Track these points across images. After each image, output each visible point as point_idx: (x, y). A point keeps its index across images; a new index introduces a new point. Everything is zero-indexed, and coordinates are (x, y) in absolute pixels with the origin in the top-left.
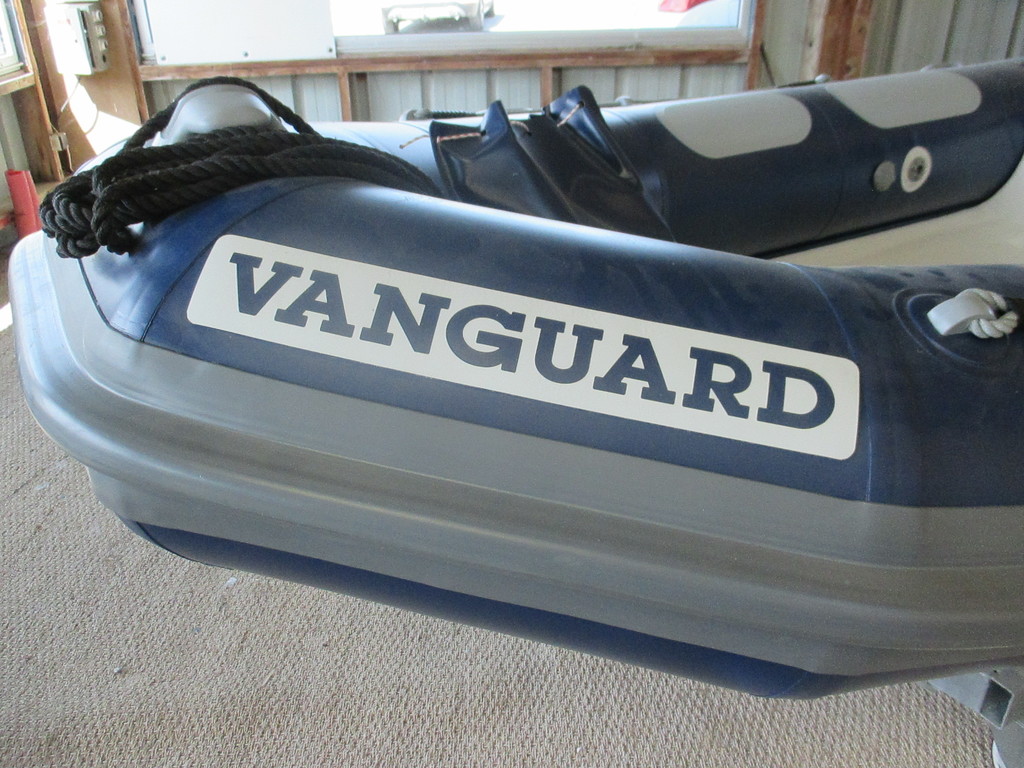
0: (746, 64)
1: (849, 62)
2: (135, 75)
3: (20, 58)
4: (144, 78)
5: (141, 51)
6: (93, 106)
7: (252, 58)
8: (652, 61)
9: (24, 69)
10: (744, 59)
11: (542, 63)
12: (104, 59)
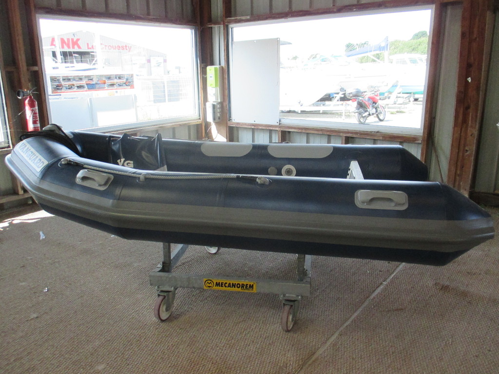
0: (421, 143)
1: (467, 148)
2: (227, 123)
3: (200, 116)
4: (229, 125)
5: (230, 117)
6: (217, 132)
7: (256, 123)
8: (381, 138)
9: (200, 119)
10: (420, 142)
11: (341, 134)
12: (219, 118)
